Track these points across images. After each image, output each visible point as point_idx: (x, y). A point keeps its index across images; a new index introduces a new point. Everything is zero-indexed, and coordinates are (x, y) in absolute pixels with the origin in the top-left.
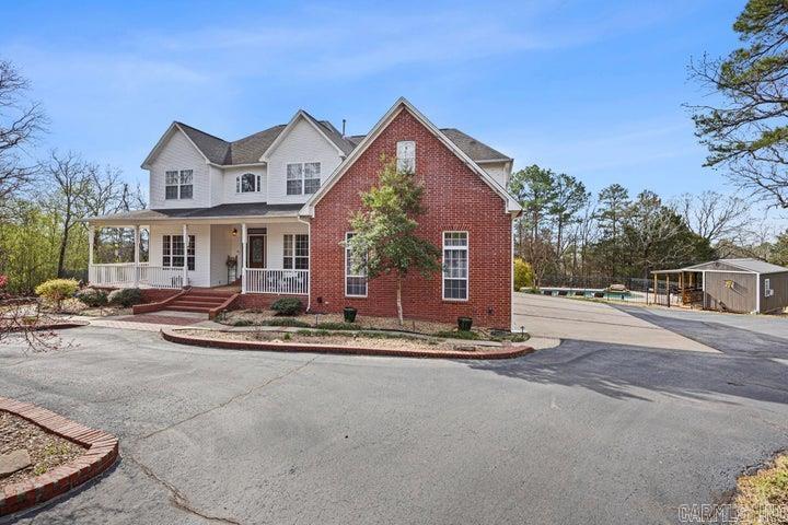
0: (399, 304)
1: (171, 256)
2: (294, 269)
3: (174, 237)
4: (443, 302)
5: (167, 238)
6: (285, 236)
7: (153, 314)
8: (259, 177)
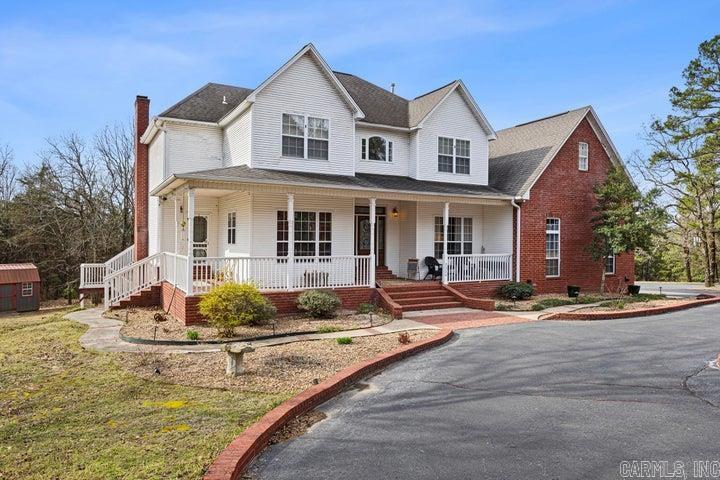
3: (296, 214)
5: (283, 217)
6: (436, 219)
8: (390, 144)
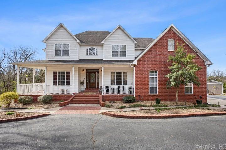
0: (177, 96)
1: (58, 80)
2: (115, 85)
3: (59, 72)
4: (185, 95)
5: (55, 73)
6: (112, 72)
7: (67, 106)
8: (97, 49)
